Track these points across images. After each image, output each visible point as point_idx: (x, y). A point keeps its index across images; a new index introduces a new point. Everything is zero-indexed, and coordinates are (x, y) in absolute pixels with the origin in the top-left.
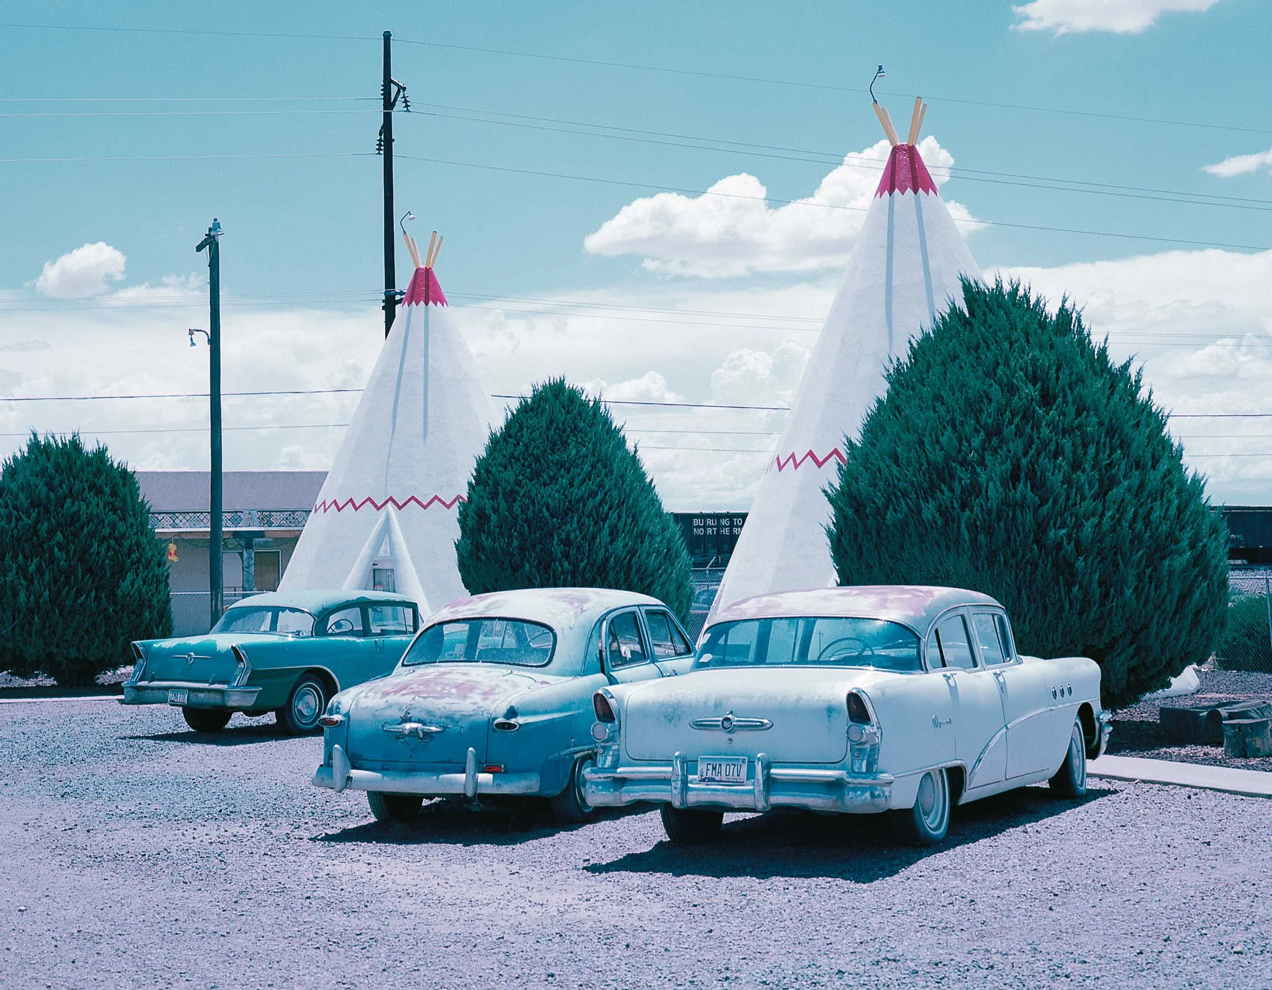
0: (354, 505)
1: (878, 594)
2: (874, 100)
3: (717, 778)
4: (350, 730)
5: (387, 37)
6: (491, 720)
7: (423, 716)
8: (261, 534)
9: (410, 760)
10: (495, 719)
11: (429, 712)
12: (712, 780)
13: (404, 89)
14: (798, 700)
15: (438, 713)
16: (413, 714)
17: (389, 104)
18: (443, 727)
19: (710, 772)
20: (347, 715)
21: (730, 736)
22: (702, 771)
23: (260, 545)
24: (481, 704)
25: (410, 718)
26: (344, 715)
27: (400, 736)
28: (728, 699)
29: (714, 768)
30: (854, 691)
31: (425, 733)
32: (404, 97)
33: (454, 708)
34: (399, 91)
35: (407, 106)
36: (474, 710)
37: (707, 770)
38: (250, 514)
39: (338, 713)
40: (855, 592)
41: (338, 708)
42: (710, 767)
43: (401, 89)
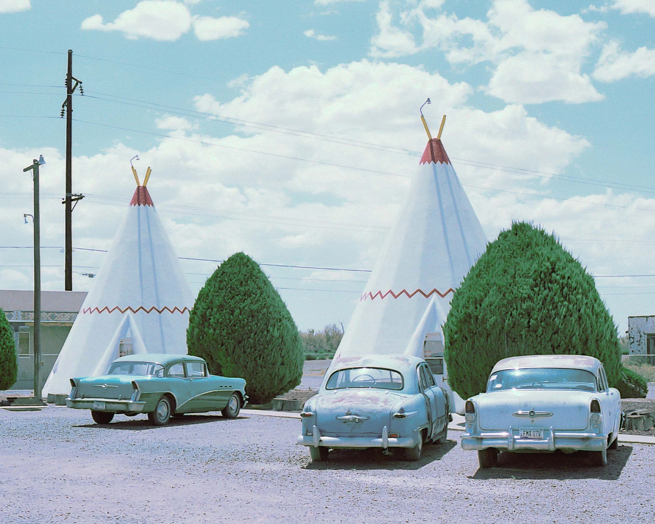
0: (108, 310)
1: (572, 358)
2: (422, 115)
3: (529, 437)
4: (317, 418)
5: (70, 54)
6: (391, 414)
7: (357, 412)
8: (23, 324)
9: (351, 432)
10: (393, 413)
11: (360, 410)
12: (526, 438)
13: (81, 83)
14: (564, 404)
15: (365, 411)
16: (351, 411)
17: (70, 91)
18: (368, 417)
19: (525, 435)
20: (315, 412)
21: (532, 419)
22: (521, 434)
23: (23, 330)
24: (385, 406)
25: (351, 413)
26: (313, 412)
27: (346, 421)
28: (530, 403)
29: (527, 433)
30: (594, 399)
31: (359, 420)
32: (81, 87)
33: (372, 408)
34: (77, 84)
35: (82, 92)
36: (382, 409)
37: (524, 434)
38: (17, 313)
39: (310, 411)
40: (561, 357)
41: (310, 409)
42: (525, 432)
43: (78, 82)
